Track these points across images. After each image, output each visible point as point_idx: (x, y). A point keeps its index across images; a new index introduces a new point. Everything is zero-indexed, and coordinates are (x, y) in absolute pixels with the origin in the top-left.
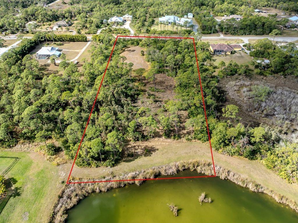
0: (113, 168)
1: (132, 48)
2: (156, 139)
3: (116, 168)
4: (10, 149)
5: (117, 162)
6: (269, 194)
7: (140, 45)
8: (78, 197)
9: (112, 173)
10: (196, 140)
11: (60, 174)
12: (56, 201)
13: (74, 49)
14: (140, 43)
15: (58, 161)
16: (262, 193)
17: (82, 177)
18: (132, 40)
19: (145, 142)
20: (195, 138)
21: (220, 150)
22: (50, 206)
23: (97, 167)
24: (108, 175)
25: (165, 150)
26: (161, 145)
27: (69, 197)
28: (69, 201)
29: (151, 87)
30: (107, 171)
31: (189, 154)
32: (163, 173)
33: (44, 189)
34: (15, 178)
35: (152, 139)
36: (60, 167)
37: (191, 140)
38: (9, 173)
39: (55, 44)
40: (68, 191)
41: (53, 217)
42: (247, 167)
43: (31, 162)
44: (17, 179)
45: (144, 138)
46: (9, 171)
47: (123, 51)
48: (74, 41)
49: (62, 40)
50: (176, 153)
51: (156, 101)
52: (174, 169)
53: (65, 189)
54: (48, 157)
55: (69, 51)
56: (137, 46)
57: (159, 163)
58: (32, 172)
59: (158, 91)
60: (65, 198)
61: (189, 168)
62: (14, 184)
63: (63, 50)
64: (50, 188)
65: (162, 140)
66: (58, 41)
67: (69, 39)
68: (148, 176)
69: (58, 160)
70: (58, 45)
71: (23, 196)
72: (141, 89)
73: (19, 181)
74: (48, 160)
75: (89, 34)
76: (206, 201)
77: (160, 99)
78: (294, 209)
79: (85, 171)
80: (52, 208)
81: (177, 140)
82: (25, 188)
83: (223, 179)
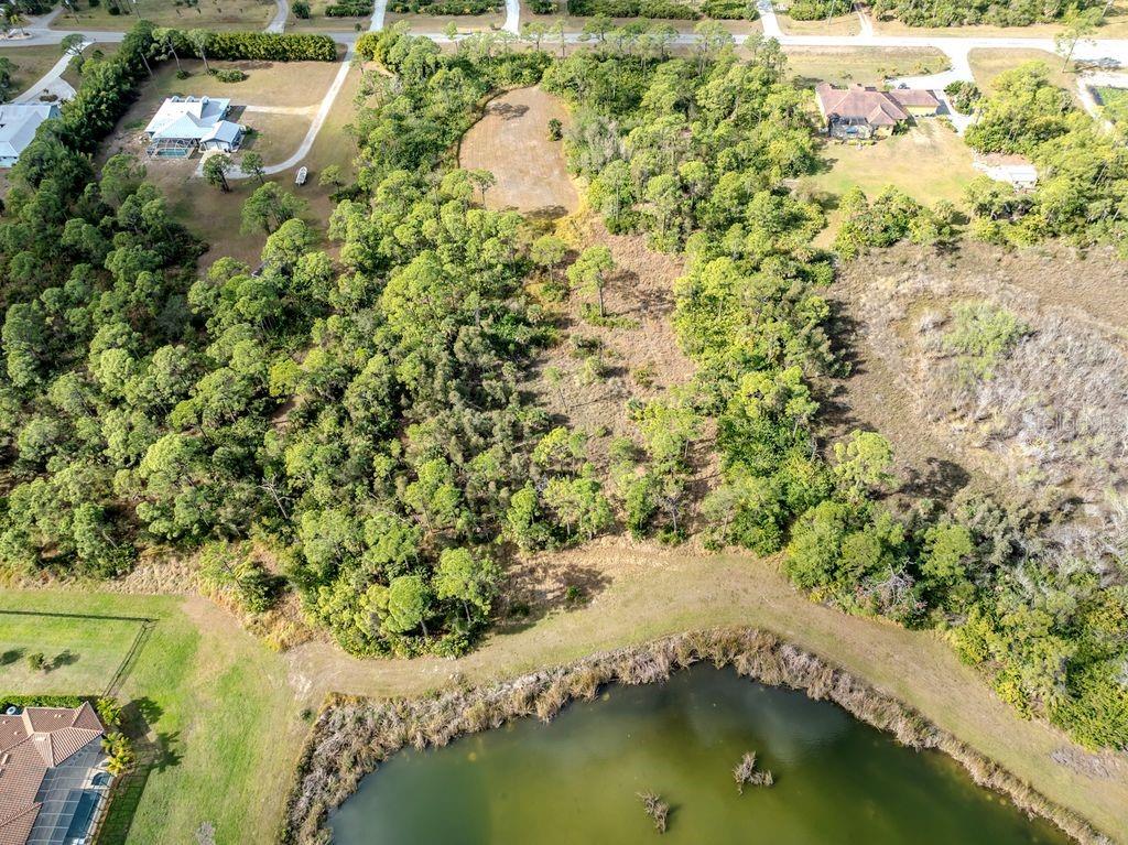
0: (463, 660)
1: (516, 96)
2: (605, 540)
3: (473, 657)
4: (118, 584)
5: (475, 637)
6: (956, 755)
7: (545, 83)
8: (359, 769)
9: (462, 679)
10: (740, 547)
11: (292, 682)
12: (293, 785)
13: (287, 105)
14: (547, 73)
15: (284, 636)
16: (935, 750)
17: (365, 694)
18: (513, 59)
19: (566, 553)
20: (735, 540)
21: (817, 592)
22: (276, 800)
23: (413, 655)
24: (450, 687)
25: (635, 589)
26: (619, 565)
27: (332, 769)
28: (331, 780)
29: (588, 306)
30: (445, 670)
31: (713, 606)
32: (625, 677)
33: (250, 740)
34: (152, 699)
35: (592, 543)
36: (291, 657)
37: (721, 546)
38: (131, 679)
39: (215, 72)
40: (324, 749)
41: (290, 837)
42: (896, 657)
43: (194, 638)
44: (160, 704)
45: (565, 536)
46: (130, 672)
47: (480, 115)
48: (287, 60)
49: (237, 54)
50: (671, 600)
51: (606, 373)
52: (662, 665)
53: (314, 739)
54: (249, 618)
55: (271, 115)
56: (536, 88)
57: (612, 640)
58: (202, 677)
59: (613, 324)
60: (319, 772)
61: (709, 660)
62: (154, 720)
63: (250, 108)
64: (268, 737)
65: (624, 545)
66: (222, 59)
67: (266, 49)
68: (577, 690)
69: (282, 630)
70: (225, 81)
71: (188, 764)
72: (552, 315)
73: (167, 711)
74: (248, 628)
75: (342, 15)
76: (757, 779)
77: (620, 364)
78: (1023, 810)
79: (373, 671)
80: (284, 807)
81: (675, 546)
82: (190, 738)
83: (817, 698)
